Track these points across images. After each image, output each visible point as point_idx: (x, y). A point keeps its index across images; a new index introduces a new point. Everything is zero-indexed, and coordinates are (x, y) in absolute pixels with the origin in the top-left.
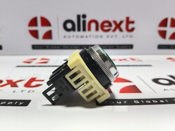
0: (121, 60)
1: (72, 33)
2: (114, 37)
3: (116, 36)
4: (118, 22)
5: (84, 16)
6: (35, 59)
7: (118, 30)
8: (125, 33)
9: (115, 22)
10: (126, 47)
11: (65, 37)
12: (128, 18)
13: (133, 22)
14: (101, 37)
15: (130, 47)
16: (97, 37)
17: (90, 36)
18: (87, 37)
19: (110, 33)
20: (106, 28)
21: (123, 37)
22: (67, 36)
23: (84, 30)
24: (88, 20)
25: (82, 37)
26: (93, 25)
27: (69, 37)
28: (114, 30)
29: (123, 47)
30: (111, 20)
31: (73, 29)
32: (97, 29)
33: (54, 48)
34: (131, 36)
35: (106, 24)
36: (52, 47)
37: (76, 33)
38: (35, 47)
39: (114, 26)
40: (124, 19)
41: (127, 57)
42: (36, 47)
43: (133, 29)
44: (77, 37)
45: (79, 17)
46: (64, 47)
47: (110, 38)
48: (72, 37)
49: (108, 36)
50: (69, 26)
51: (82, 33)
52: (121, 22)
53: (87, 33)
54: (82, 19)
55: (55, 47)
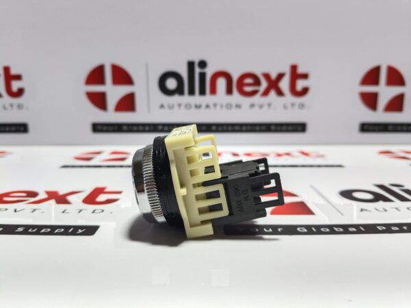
0: (279, 155)
1: (176, 99)
2: (266, 107)
3: (269, 105)
4: (274, 76)
5: (203, 64)
6: (98, 153)
7: (273, 93)
8: (289, 98)
9: (267, 76)
10: (290, 128)
11: (162, 106)
12: (294, 68)
13: (305, 76)
14: (238, 106)
15: (300, 127)
16: (229, 106)
17: (215, 105)
18: (207, 106)
19: (257, 99)
20: (248, 89)
21: (285, 107)
22: (166, 105)
23: (202, 92)
24: (209, 72)
25: (198, 107)
26: (221, 83)
27: (171, 107)
28: (266, 93)
29: (284, 128)
30: (258, 72)
31: (179, 91)
32: (229, 91)
33: (138, 131)
34: (302, 106)
35: (249, 81)
36: (135, 128)
37: (186, 99)
38: (98, 128)
39: (264, 84)
40: (287, 70)
41: (294, 149)
42: (100, 128)
43: (305, 91)
44: (188, 106)
45: (191, 65)
46: (160, 128)
47: (256, 108)
48: (176, 107)
49: (252, 106)
50: (171, 84)
51: (197, 99)
52: (280, 76)
53: (208, 99)
54: (197, 70)
55: (141, 128)
